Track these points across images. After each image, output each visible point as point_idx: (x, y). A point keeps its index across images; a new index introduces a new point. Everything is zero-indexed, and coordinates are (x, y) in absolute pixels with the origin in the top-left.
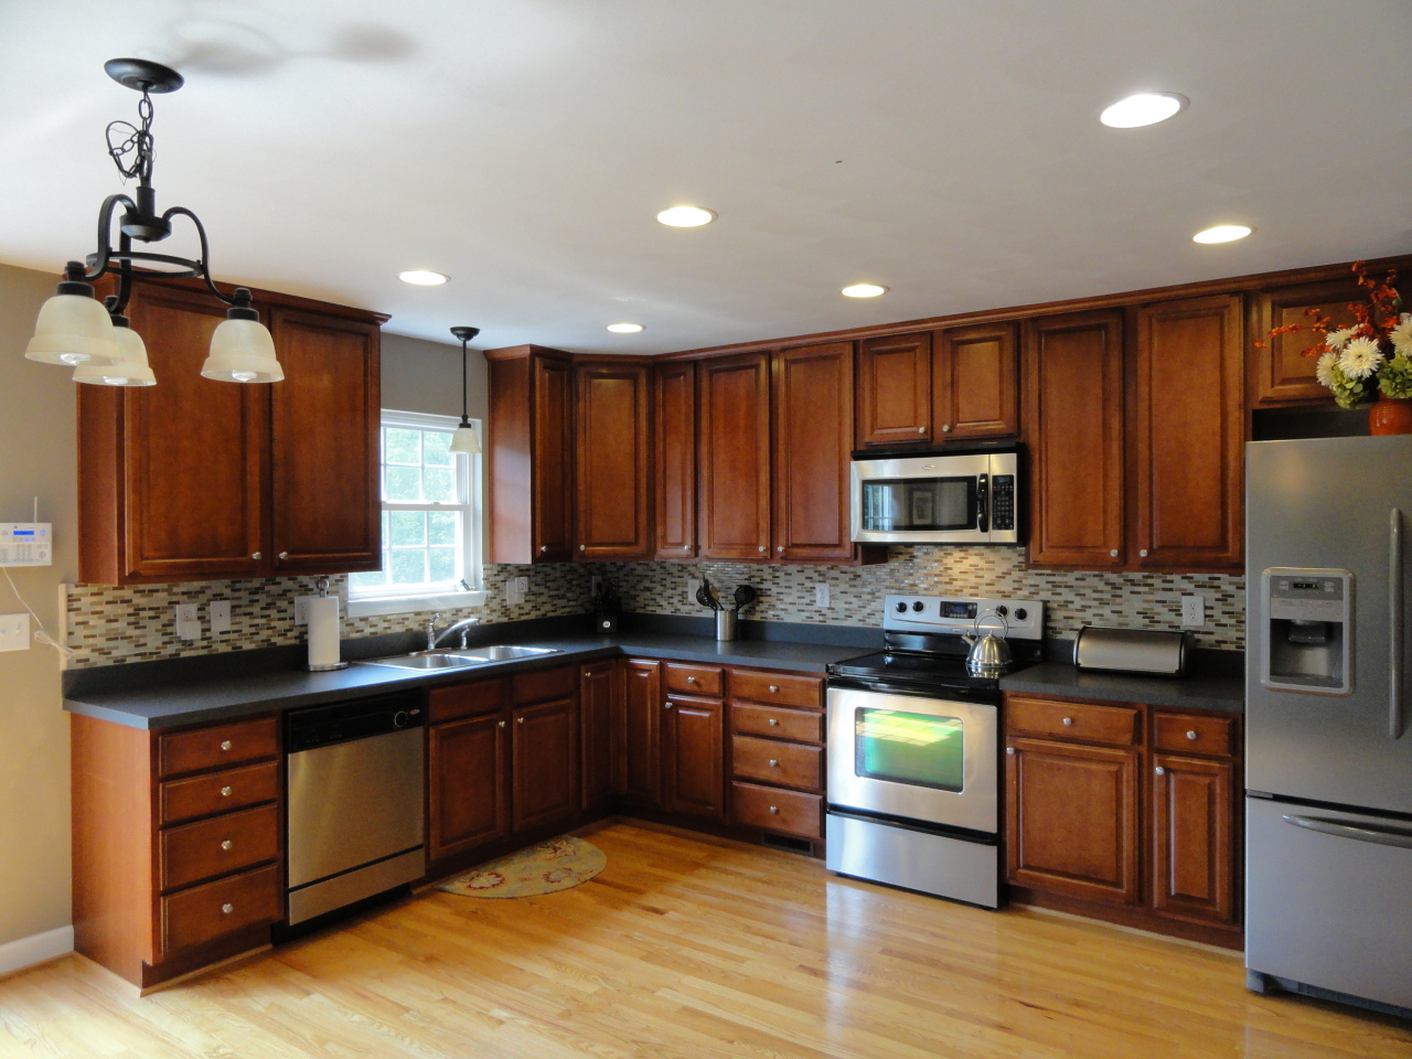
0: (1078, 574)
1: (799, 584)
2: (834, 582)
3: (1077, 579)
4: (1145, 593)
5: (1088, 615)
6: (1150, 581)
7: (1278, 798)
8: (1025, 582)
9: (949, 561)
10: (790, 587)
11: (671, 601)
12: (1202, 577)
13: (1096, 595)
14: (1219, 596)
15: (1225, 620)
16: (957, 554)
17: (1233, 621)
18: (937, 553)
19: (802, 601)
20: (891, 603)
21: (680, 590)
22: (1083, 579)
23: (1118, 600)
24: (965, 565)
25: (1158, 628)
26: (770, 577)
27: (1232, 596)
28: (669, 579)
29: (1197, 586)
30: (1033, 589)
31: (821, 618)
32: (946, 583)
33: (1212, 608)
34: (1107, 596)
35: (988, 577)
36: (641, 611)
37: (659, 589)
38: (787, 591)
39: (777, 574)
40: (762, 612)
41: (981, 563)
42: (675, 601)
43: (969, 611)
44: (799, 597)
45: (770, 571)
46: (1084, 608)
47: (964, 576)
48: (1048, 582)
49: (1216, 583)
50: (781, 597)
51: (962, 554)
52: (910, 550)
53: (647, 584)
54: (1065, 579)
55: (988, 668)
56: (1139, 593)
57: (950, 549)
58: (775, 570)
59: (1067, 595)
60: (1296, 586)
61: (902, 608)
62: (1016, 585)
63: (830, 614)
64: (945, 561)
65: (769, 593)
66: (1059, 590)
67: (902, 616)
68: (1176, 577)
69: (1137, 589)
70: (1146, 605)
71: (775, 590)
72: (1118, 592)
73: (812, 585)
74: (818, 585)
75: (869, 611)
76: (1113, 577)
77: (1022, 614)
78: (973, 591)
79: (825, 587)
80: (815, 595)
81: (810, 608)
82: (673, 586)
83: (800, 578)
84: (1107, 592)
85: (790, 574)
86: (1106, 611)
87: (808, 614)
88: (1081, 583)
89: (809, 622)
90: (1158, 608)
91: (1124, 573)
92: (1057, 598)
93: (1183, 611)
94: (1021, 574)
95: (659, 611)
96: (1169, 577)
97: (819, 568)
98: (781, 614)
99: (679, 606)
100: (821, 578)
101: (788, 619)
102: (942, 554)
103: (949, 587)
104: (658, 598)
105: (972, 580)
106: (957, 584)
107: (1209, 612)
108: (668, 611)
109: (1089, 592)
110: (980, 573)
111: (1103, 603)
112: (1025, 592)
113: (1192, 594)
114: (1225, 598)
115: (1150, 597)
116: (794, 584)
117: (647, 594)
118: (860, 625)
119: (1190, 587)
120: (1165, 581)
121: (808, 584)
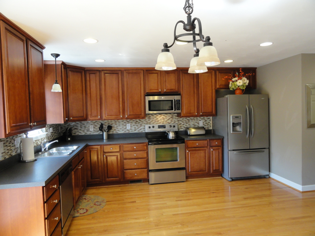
0: (182, 118)
1: (122, 124)
2: (131, 123)
3: (182, 119)
4: (194, 121)
5: (184, 126)
6: (194, 119)
7: (233, 150)
8: (173, 120)
9: (158, 117)
10: (120, 125)
11: (84, 131)
12: (202, 118)
13: (186, 122)
14: (205, 120)
15: (206, 124)
16: (159, 116)
17: (207, 125)
18: (155, 116)
19: (123, 128)
20: (147, 126)
21: (87, 128)
22: (183, 119)
23: (189, 122)
24: (161, 118)
25: (196, 127)
26: (114, 123)
27: (207, 120)
28: (83, 125)
29: (202, 119)
30: (174, 122)
31: (128, 131)
32: (157, 122)
33: (204, 123)
34: (187, 122)
35: (166, 120)
36: (74, 135)
37: (80, 128)
38: (119, 126)
39: (116, 122)
40: (112, 131)
41: (164, 117)
42: (85, 131)
43: (164, 127)
44: (122, 127)
45: (114, 121)
46: (183, 124)
47: (161, 120)
48: (177, 120)
49: (204, 118)
50: (117, 127)
51: (160, 116)
52: (149, 115)
53: (76, 127)
54: (180, 119)
55: (173, 137)
56: (193, 121)
57: (158, 115)
58: (115, 121)
59: (181, 122)
60: (236, 117)
61: (150, 127)
62: (171, 121)
63: (130, 130)
64: (157, 117)
65: (114, 127)
66: (179, 121)
67: (150, 129)
68: (198, 118)
69: (192, 120)
70: (194, 123)
71: (116, 126)
72: (189, 121)
73: (126, 124)
74: (127, 124)
75: (140, 129)
76: (188, 118)
77: (174, 126)
78: (163, 123)
79: (129, 124)
80: (127, 126)
81: (125, 129)
82: (84, 127)
83: (123, 123)
84: (187, 121)
85: (120, 122)
86: (187, 125)
87: (125, 131)
88: (183, 120)
89: (125, 133)
90: (196, 123)
91: (190, 118)
92: (179, 123)
93: (200, 123)
94: (172, 119)
95: (80, 134)
96: (197, 118)
97: (127, 120)
98: (118, 131)
99: (87, 132)
100: (128, 122)
101: (119, 132)
102: (156, 116)
103: (158, 122)
104: (80, 131)
105: (163, 121)
106: (159, 122)
107: (203, 123)
108: (83, 134)
109: (184, 122)
110: (164, 119)
111: (187, 123)
112: (173, 122)
113: (201, 120)
114: (206, 121)
115: (194, 122)
116: (121, 124)
117: (76, 130)
118: (138, 132)
119: (200, 119)
120: (197, 119)
121: (125, 124)
